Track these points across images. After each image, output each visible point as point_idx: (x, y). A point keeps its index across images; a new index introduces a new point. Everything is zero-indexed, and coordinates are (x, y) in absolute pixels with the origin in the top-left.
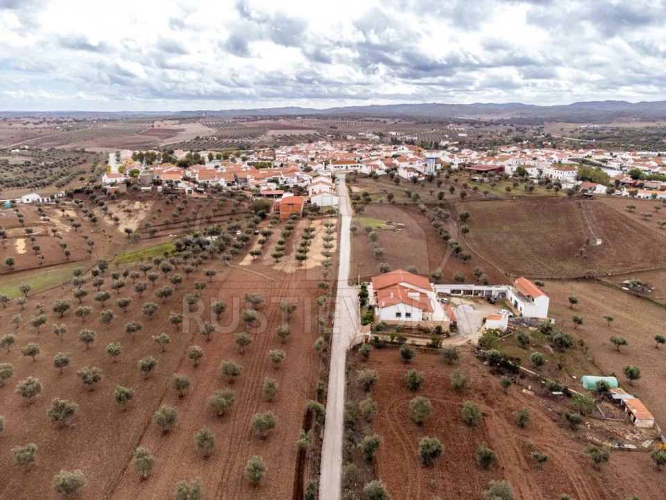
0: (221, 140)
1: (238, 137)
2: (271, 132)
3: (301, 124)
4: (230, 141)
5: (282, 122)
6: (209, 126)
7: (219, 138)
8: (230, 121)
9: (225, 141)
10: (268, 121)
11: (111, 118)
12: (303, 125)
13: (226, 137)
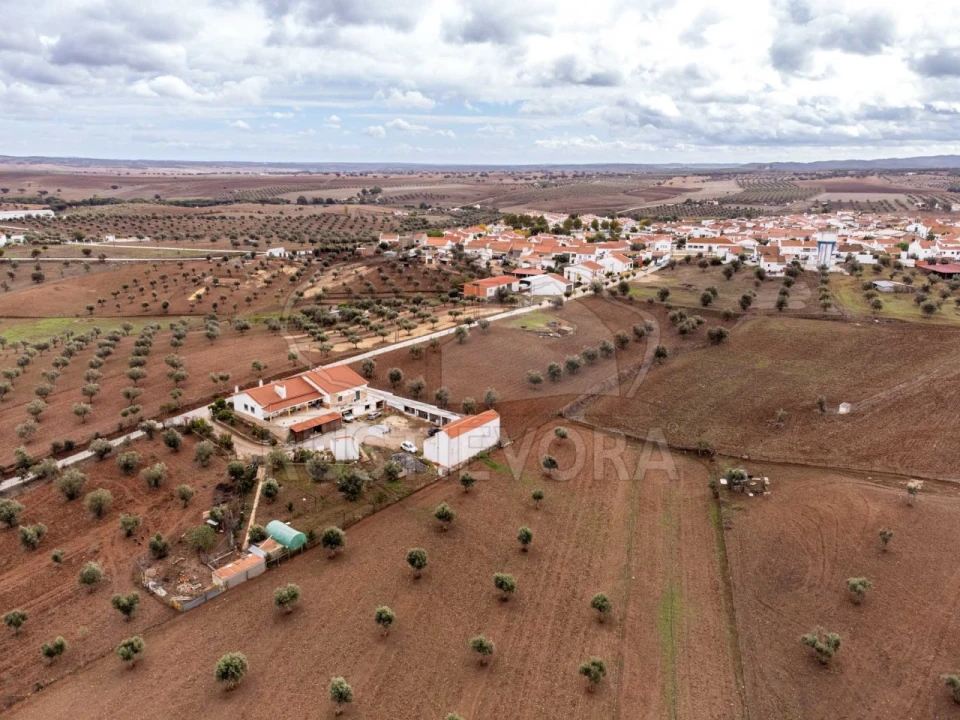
1: (754, 202)
5: (874, 180)
11: (609, 172)
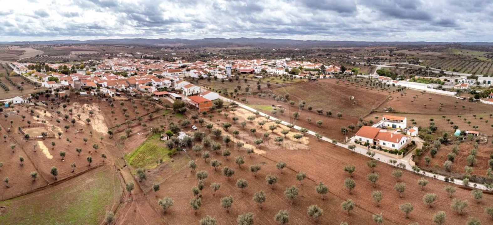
0: (50, 57)
1: (58, 55)
2: (73, 53)
3: (84, 48)
4: (55, 57)
5: (74, 47)
6: (37, 49)
7: (49, 56)
8: (46, 47)
9: (53, 57)
10: (66, 47)
12: (85, 49)
13: (52, 55)
